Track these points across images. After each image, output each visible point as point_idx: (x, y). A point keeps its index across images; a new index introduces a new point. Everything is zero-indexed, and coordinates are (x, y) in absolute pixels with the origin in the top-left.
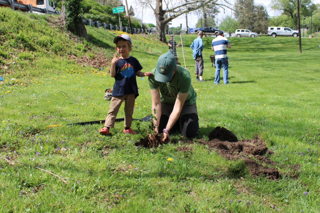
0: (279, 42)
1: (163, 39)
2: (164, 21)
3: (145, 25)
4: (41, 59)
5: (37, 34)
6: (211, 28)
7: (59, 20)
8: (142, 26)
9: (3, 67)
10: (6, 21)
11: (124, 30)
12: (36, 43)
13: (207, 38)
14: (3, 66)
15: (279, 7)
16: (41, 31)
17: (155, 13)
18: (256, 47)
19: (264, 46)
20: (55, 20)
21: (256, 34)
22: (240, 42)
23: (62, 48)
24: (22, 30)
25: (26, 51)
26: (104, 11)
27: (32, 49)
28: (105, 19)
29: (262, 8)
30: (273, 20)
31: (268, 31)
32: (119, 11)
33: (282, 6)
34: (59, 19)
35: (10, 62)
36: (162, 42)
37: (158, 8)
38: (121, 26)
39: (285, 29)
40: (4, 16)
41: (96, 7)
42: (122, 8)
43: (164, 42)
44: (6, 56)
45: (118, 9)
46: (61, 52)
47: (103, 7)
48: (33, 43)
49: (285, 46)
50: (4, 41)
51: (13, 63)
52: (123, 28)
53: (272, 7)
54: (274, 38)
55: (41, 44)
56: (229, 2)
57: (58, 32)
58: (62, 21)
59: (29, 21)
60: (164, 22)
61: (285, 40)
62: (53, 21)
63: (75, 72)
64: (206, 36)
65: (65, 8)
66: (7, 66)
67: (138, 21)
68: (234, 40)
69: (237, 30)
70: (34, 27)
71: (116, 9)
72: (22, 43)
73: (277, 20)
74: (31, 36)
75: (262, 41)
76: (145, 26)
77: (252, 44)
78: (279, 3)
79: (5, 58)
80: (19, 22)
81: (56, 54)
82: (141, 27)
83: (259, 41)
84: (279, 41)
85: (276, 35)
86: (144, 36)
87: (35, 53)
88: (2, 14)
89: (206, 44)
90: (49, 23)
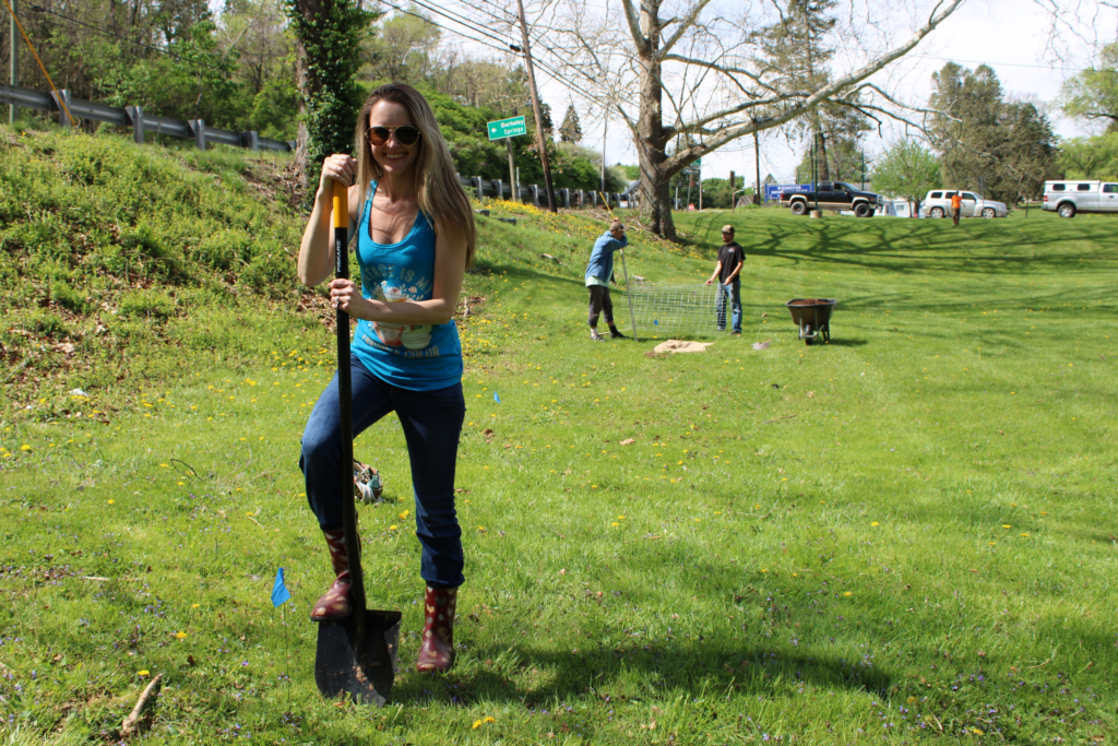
0: (1084, 235)
1: (662, 226)
2: (665, 166)
3: (613, 175)
4: (202, 313)
5: (201, 224)
6: (838, 186)
7: (285, 174)
8: (602, 177)
9: (62, 344)
10: (102, 183)
11: (527, 198)
12: (191, 255)
13: (822, 223)
14: (60, 342)
15: (1093, 108)
16: (219, 213)
17: (637, 137)
18: (995, 252)
19: (1029, 250)
20: (274, 174)
21: (999, 206)
22: (939, 234)
23: (284, 270)
24: (151, 211)
25: (153, 287)
26: (470, 126)
27: (177, 277)
28: (474, 153)
29: (1029, 111)
30: (1076, 150)
31: (1045, 194)
32: (509, 132)
33: (1102, 102)
34: (287, 167)
35: (88, 327)
36: (661, 237)
37: (647, 120)
38: (515, 182)
39: (1107, 189)
40: (99, 165)
41: (445, 115)
42: (518, 123)
43: (666, 238)
44: (81, 306)
45: (507, 125)
46: (277, 287)
47: (468, 114)
48: (182, 257)
49: (1106, 247)
50: (84, 254)
51: (98, 331)
52: (524, 189)
53: (1065, 109)
54: (1065, 221)
55: (210, 260)
56: (896, 98)
57: (277, 212)
58: (298, 175)
59: (180, 181)
60: (668, 167)
61: (1106, 229)
62: (265, 175)
63: (303, 362)
64: (820, 215)
65: (307, 133)
66: (72, 342)
67: (589, 161)
68: (919, 228)
69: (930, 193)
70: (195, 199)
71: (498, 126)
72: (142, 257)
73: (1092, 151)
74: (180, 231)
75: (1020, 230)
76: (614, 178)
77: (982, 243)
78: (1090, 91)
79: (75, 313)
80: (144, 185)
81: (257, 292)
82: (600, 180)
83: (1009, 231)
84: (1083, 231)
85: (1075, 211)
86: (598, 215)
87: (184, 293)
88: (92, 160)
89: (819, 244)
90: (250, 184)
